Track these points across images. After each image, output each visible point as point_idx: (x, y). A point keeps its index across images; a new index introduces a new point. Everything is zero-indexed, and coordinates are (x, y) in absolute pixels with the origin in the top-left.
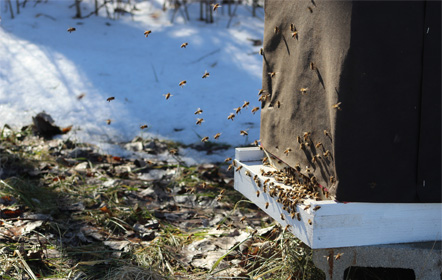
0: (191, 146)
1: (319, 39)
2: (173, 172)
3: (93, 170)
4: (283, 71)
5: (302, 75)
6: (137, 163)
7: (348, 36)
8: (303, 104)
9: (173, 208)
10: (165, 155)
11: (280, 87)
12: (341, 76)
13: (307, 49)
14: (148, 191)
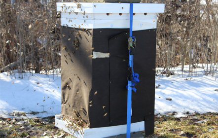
0: (28, 113)
1: (81, 86)
2: (26, 121)
3: (4, 123)
4: (69, 95)
5: (76, 96)
6: (16, 119)
7: (91, 85)
8: (76, 103)
9: (31, 132)
10: (22, 116)
11: (68, 99)
12: (89, 96)
13: (77, 89)
14: (23, 127)
